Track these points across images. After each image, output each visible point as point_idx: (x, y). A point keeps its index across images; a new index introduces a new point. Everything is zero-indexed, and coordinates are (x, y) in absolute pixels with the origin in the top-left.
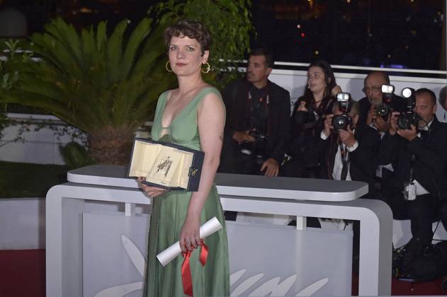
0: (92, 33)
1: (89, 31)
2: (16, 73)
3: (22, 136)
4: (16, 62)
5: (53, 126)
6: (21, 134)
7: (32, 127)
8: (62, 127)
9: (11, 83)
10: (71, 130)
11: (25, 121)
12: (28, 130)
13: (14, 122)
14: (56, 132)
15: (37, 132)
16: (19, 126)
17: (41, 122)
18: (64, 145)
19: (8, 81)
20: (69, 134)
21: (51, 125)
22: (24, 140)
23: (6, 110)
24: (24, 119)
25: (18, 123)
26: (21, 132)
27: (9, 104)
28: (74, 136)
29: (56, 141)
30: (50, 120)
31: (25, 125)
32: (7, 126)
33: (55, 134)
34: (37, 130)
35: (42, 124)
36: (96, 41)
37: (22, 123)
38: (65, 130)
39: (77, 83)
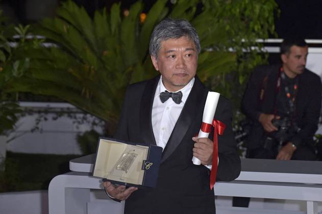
0: (105, 16)
1: (102, 14)
2: (27, 60)
3: (40, 126)
4: (26, 48)
5: (72, 115)
6: (38, 123)
7: (50, 116)
8: (81, 115)
9: (22, 71)
10: (90, 118)
11: (42, 110)
12: (46, 119)
13: (30, 112)
14: (74, 120)
15: (55, 122)
16: (36, 116)
17: (59, 110)
18: (81, 135)
19: (19, 69)
20: (89, 122)
21: (69, 113)
22: (42, 130)
23: (17, 99)
24: (41, 108)
25: (36, 112)
26: (38, 121)
27: (20, 93)
28: (94, 124)
29: (75, 130)
30: (68, 108)
31: (43, 114)
32: (23, 116)
33: (74, 122)
34: (55, 119)
35: (60, 113)
36: (110, 25)
37: (39, 112)
38: (84, 118)
39: (90, 68)
